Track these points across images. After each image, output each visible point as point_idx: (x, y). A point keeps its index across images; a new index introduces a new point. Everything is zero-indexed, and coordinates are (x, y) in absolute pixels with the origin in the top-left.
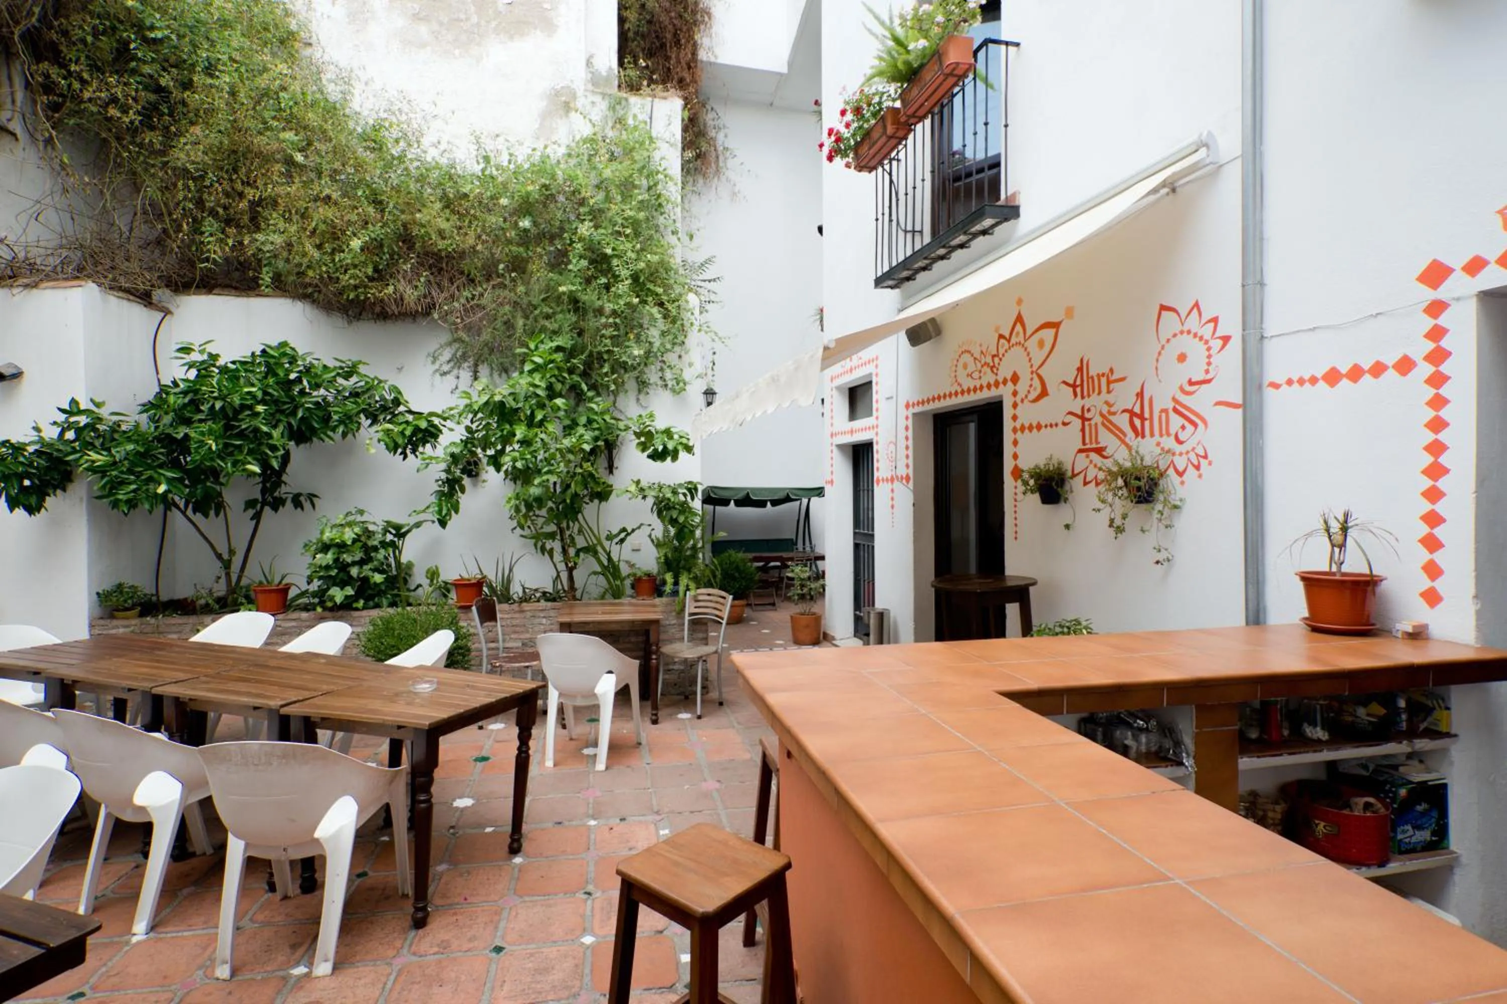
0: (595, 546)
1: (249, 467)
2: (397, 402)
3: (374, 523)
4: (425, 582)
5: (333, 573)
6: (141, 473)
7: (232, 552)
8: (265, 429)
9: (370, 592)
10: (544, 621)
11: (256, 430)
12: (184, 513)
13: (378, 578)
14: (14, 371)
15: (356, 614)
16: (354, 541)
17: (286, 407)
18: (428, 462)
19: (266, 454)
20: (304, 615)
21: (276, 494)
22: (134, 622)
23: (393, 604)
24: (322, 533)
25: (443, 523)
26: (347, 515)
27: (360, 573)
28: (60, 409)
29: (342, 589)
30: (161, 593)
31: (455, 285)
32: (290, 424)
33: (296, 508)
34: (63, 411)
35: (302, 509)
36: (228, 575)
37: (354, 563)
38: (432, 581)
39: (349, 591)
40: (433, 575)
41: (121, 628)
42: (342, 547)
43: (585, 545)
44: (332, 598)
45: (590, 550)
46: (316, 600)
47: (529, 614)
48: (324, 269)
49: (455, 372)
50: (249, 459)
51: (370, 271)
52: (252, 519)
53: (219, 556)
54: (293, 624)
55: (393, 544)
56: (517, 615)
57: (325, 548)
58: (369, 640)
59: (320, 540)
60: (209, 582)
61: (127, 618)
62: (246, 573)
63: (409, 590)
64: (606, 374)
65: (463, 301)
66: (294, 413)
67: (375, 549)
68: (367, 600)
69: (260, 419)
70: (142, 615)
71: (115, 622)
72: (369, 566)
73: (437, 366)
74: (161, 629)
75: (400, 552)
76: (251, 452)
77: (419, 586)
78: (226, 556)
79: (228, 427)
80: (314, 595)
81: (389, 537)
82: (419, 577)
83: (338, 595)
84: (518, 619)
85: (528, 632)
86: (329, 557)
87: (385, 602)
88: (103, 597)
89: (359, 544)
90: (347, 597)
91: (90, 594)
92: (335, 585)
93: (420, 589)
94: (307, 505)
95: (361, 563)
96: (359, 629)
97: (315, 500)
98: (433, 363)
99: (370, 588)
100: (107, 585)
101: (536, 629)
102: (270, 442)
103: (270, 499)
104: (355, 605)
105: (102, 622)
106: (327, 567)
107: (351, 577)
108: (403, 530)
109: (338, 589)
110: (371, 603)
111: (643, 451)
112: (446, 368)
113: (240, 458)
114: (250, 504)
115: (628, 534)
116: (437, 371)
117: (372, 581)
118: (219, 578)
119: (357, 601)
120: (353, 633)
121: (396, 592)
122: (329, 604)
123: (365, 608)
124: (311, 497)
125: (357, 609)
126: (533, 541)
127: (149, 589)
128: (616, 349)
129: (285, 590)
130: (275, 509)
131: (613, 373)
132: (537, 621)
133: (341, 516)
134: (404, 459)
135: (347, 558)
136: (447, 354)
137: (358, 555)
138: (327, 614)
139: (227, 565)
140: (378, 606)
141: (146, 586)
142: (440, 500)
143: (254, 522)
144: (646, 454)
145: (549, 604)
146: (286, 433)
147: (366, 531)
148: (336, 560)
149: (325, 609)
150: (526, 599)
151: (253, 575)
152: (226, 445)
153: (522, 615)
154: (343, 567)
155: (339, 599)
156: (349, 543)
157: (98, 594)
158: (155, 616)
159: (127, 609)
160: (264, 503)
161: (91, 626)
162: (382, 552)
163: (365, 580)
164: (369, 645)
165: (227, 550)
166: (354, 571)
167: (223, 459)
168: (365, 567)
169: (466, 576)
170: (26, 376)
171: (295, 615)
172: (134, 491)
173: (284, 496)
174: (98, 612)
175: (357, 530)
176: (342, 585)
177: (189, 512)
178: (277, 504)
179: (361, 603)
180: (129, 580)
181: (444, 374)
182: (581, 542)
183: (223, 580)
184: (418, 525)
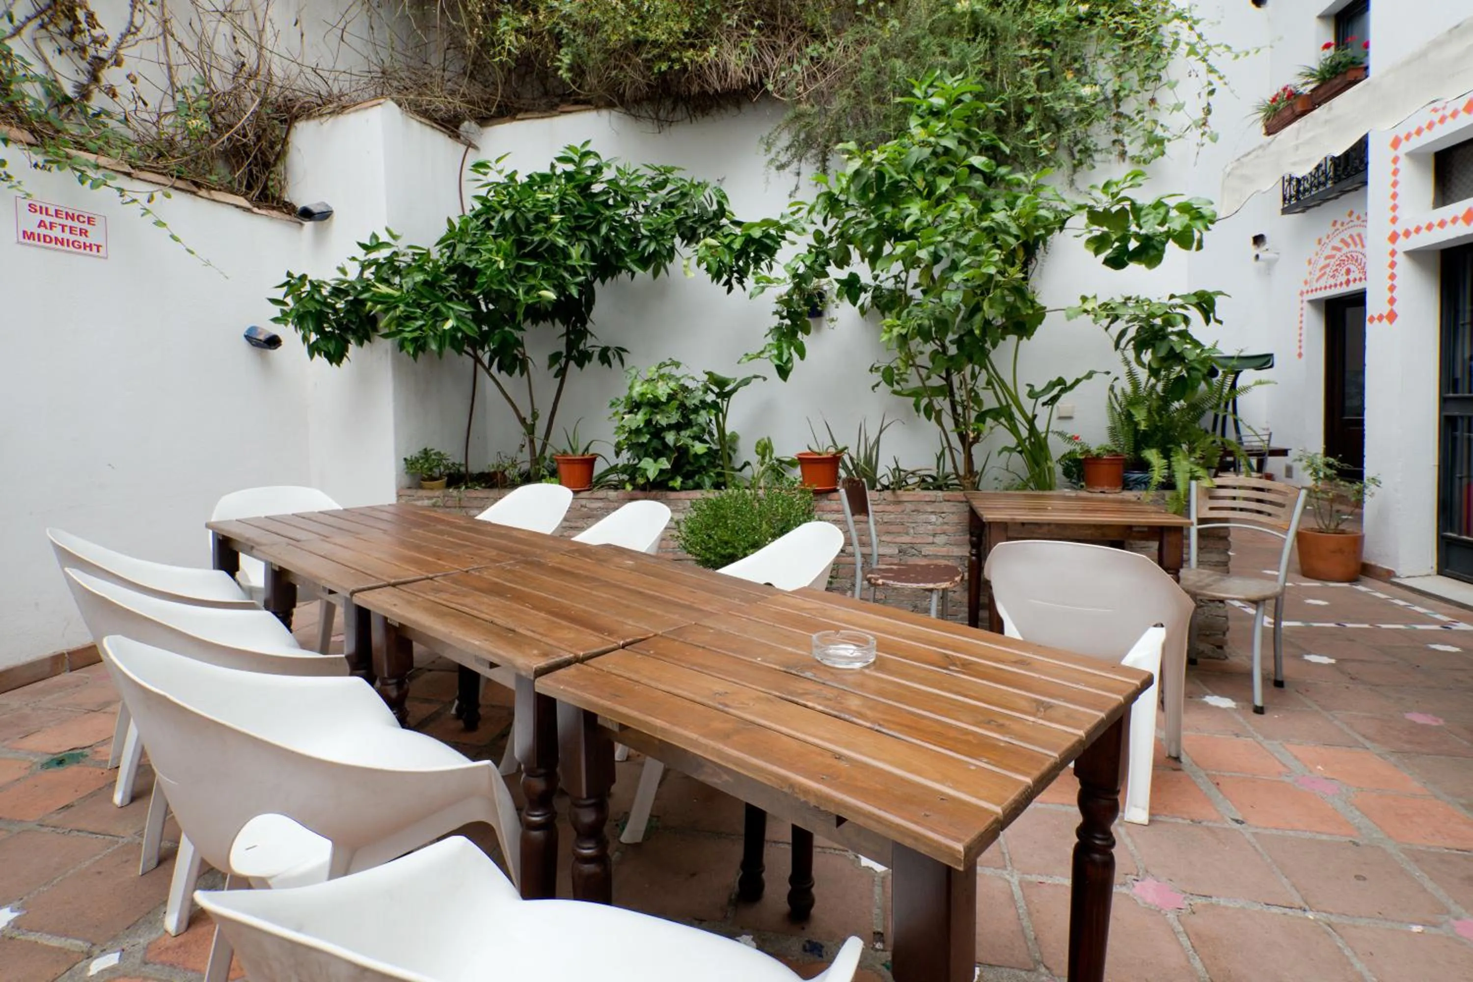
0: (1008, 406)
1: (543, 293)
2: (722, 212)
3: (693, 378)
4: (755, 459)
5: (645, 439)
6: (428, 306)
7: (535, 415)
8: (561, 242)
9: (689, 468)
10: (933, 518)
11: (553, 246)
12: (488, 370)
13: (699, 448)
14: (324, 209)
15: (672, 495)
16: (671, 397)
17: (587, 222)
18: (764, 283)
19: (563, 278)
20: (612, 494)
21: (581, 347)
22: (437, 493)
23: (717, 486)
24: (631, 388)
25: (783, 372)
26: (660, 367)
27: (677, 440)
28: (359, 244)
29: (655, 461)
30: (469, 463)
31: (795, 44)
32: (591, 243)
33: (603, 363)
34: (363, 246)
35: (610, 366)
36: (532, 442)
37: (670, 427)
38: (763, 457)
39: (665, 464)
40: (765, 449)
41: (425, 499)
42: (655, 405)
43: (996, 405)
44: (644, 475)
45: (1002, 413)
46: (626, 477)
47: (909, 507)
48: (630, 29)
49: (795, 165)
50: (545, 284)
51: (687, 27)
52: (556, 376)
53: (523, 421)
54: (600, 504)
55: (715, 405)
56: (889, 508)
57: (635, 406)
58: (692, 532)
59: (630, 398)
60: (512, 450)
61: (432, 489)
62: (550, 441)
63: (733, 469)
64: (1031, 135)
65: (805, 62)
66: (596, 230)
67: (696, 410)
68: (687, 476)
69: (555, 231)
70: (449, 485)
71: (421, 493)
72: (688, 432)
73: (772, 155)
74: (463, 504)
75: (724, 417)
76: (546, 276)
77: (747, 464)
78: (529, 421)
79: (520, 244)
80: (625, 469)
81: (710, 398)
82: (746, 452)
83: (651, 468)
84: (893, 514)
85: (907, 534)
86: (639, 419)
87: (707, 482)
88: (410, 464)
89: (675, 403)
90: (662, 472)
91: (397, 459)
92: (647, 455)
93: (748, 468)
94: (615, 362)
95: (678, 427)
96: (677, 516)
97: (624, 354)
98: (768, 150)
99: (689, 463)
100: (414, 452)
101: (921, 529)
102: (569, 262)
103: (575, 353)
104: (671, 484)
105: (409, 492)
106: (638, 431)
107: (665, 445)
108: (727, 389)
109: (651, 460)
110: (690, 483)
111: (1097, 252)
112: (783, 158)
113: (533, 282)
114: (554, 358)
115: (1062, 391)
116: (772, 160)
117: (692, 452)
118: (523, 446)
119: (673, 478)
120: (672, 519)
121: (719, 470)
122: (641, 481)
123: (683, 488)
124: (620, 351)
125: (673, 489)
126: (912, 400)
127: (458, 459)
128: (1045, 94)
129: (590, 462)
130: (581, 365)
131: (1043, 132)
132: (923, 517)
133: (654, 369)
134: (729, 291)
135: (662, 420)
136: (785, 139)
137: (675, 417)
138: (638, 493)
139: (530, 430)
140: (698, 486)
141: (453, 454)
142: (779, 340)
143: (559, 379)
144: (1102, 257)
145: (940, 493)
146: (588, 254)
147: (684, 388)
148: (648, 422)
149: (636, 487)
150: (899, 483)
151: (558, 443)
152: (519, 268)
153: (899, 508)
154: (657, 432)
155: (652, 474)
156: (664, 399)
157: (405, 459)
158: (458, 488)
159: (435, 479)
160: (569, 358)
161: (399, 496)
162: (703, 413)
163: (683, 451)
164: (693, 539)
165: (530, 412)
166: (670, 438)
167: (514, 285)
168: (683, 433)
169: (816, 450)
170: (335, 216)
171: (601, 494)
172: (420, 328)
173: (590, 350)
174: (406, 480)
175: (672, 384)
176: (657, 455)
177: (494, 369)
178: (582, 359)
179: (678, 482)
180: (436, 446)
181: (781, 167)
182: (989, 401)
183: (527, 449)
184: (746, 382)
